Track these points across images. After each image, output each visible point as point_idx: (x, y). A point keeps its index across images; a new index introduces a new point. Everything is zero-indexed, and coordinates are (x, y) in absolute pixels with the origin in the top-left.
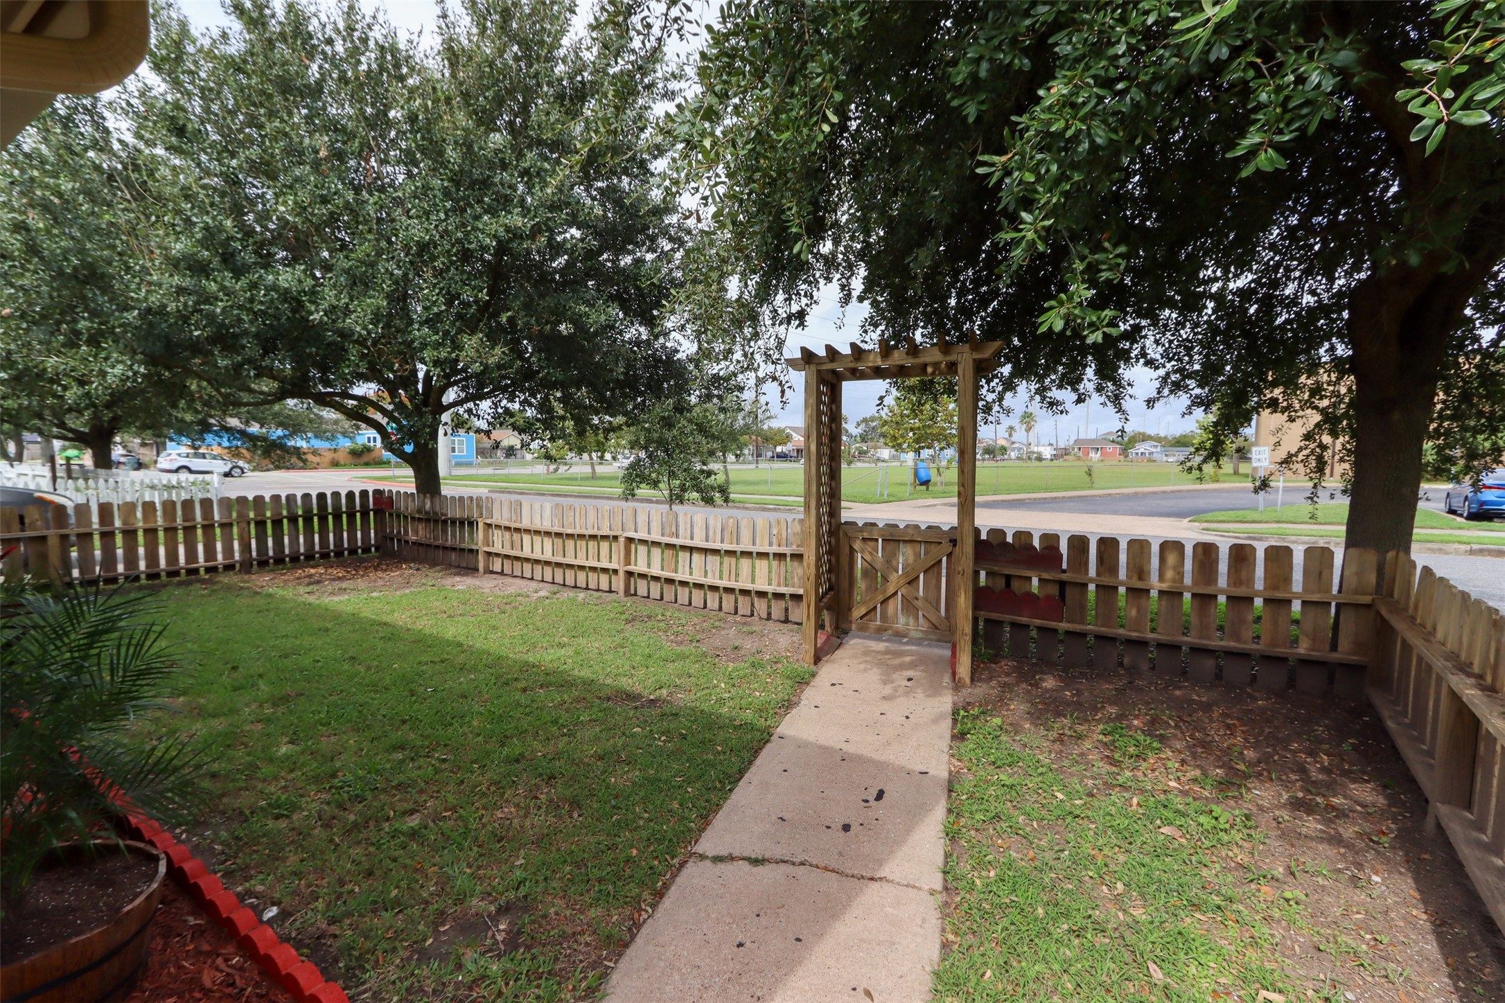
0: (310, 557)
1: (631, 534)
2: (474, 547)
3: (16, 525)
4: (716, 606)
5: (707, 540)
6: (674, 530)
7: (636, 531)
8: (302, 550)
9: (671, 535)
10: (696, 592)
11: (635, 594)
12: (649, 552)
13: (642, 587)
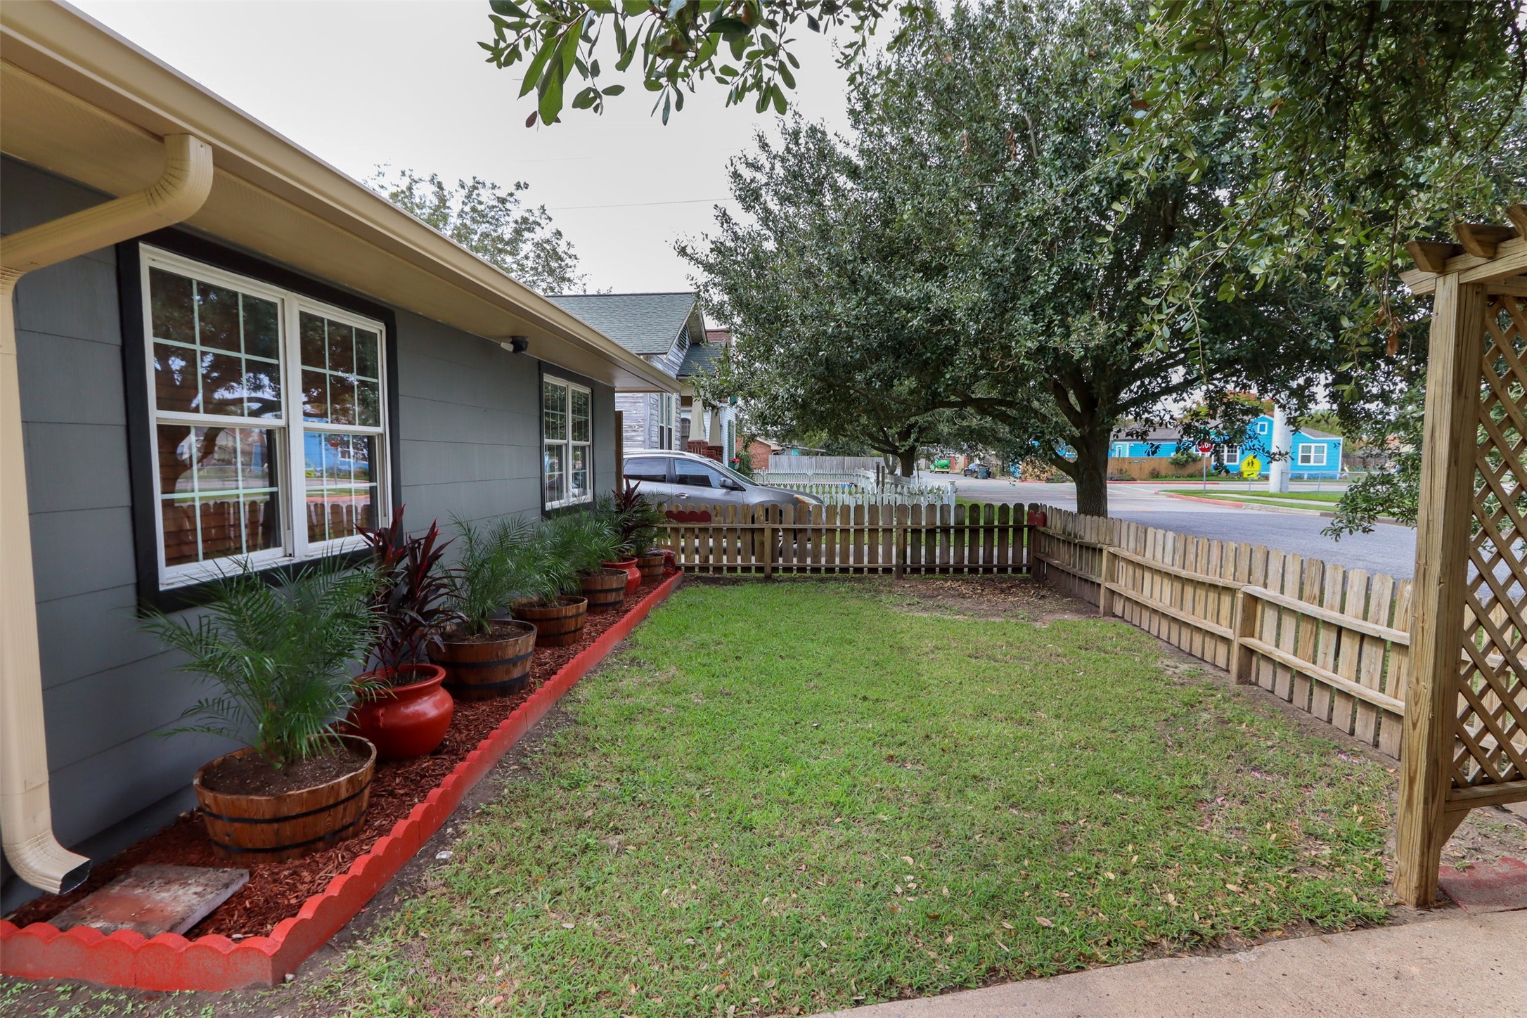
0: (958, 570)
1: (1257, 590)
2: (1098, 581)
3: (750, 520)
4: (1369, 736)
5: (1365, 618)
6: (1317, 591)
7: (1265, 586)
8: (952, 562)
9: (1311, 600)
10: (1339, 703)
11: (1256, 684)
12: (1280, 619)
13: (1265, 675)
